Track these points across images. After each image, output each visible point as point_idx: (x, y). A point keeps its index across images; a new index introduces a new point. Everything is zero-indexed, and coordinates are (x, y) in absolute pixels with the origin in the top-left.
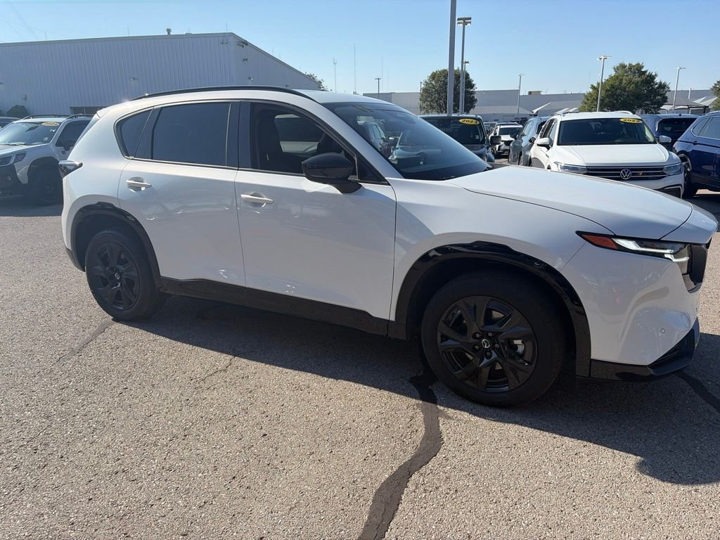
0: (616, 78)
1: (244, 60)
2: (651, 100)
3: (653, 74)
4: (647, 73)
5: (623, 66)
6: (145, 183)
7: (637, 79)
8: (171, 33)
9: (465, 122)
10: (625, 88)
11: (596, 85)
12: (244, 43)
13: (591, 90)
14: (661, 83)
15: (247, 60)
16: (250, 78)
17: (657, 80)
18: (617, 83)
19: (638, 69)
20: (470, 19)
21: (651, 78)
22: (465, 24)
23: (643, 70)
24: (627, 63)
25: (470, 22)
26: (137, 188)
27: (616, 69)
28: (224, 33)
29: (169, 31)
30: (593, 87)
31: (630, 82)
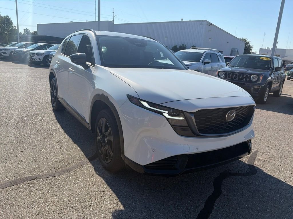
1: (209, 31)
8: (183, 20)
9: (263, 59)
12: (210, 24)
15: (210, 31)
16: (210, 39)
28: (202, 20)
29: (182, 19)
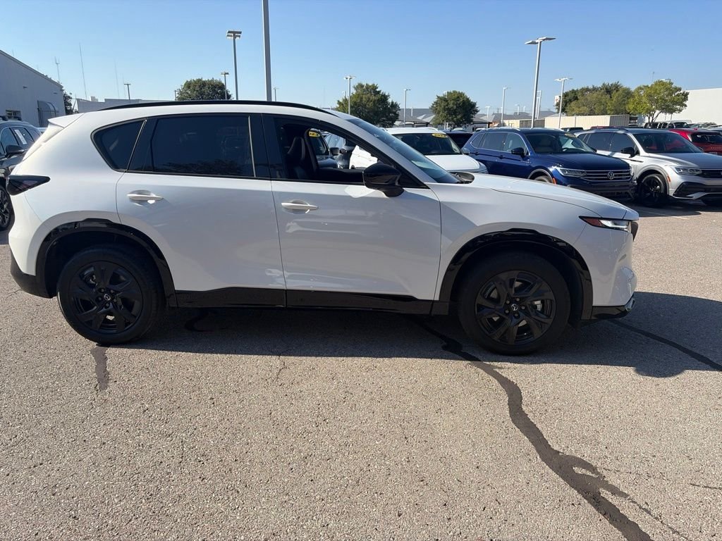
0: (358, 95)
2: (387, 117)
3: (387, 94)
4: (381, 93)
5: (361, 86)
6: (154, 196)
7: (373, 98)
10: (365, 105)
11: (341, 101)
13: (338, 106)
14: (392, 102)
17: (390, 100)
18: (359, 101)
19: (374, 90)
20: (240, 33)
21: (385, 98)
22: (235, 37)
23: (378, 90)
24: (364, 84)
25: (239, 36)
26: (143, 202)
27: (356, 88)
30: (339, 103)
31: (369, 100)
